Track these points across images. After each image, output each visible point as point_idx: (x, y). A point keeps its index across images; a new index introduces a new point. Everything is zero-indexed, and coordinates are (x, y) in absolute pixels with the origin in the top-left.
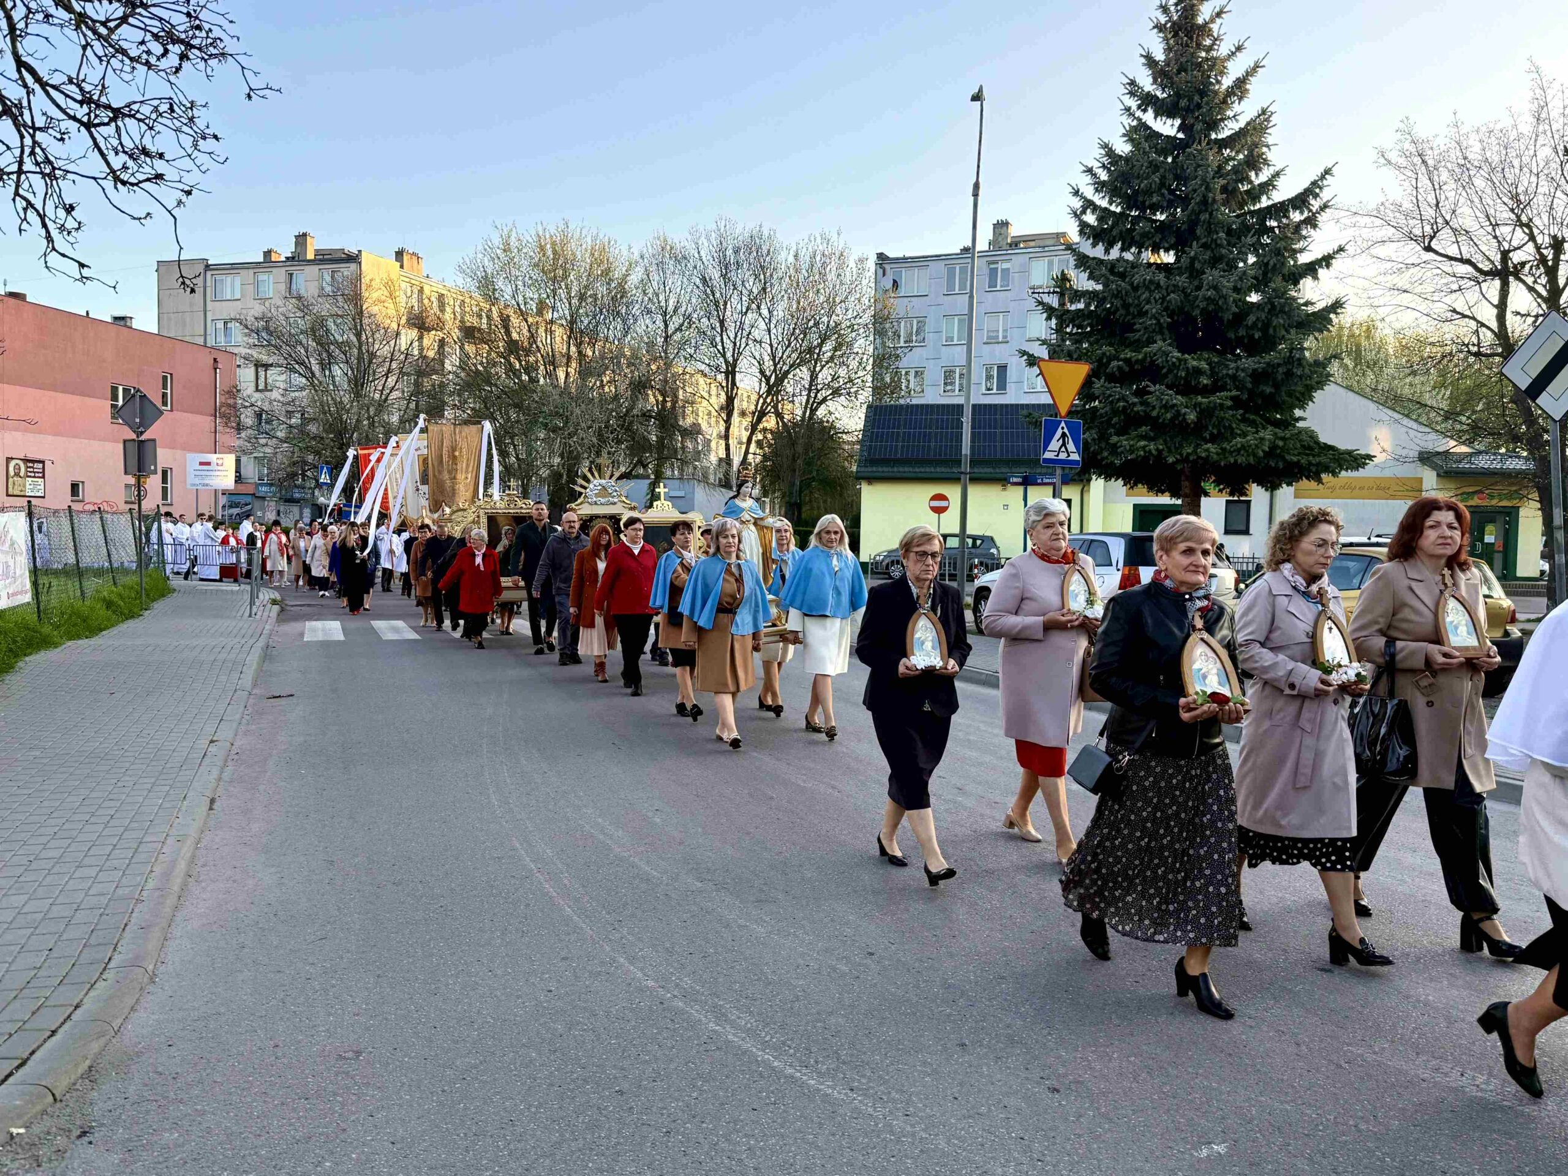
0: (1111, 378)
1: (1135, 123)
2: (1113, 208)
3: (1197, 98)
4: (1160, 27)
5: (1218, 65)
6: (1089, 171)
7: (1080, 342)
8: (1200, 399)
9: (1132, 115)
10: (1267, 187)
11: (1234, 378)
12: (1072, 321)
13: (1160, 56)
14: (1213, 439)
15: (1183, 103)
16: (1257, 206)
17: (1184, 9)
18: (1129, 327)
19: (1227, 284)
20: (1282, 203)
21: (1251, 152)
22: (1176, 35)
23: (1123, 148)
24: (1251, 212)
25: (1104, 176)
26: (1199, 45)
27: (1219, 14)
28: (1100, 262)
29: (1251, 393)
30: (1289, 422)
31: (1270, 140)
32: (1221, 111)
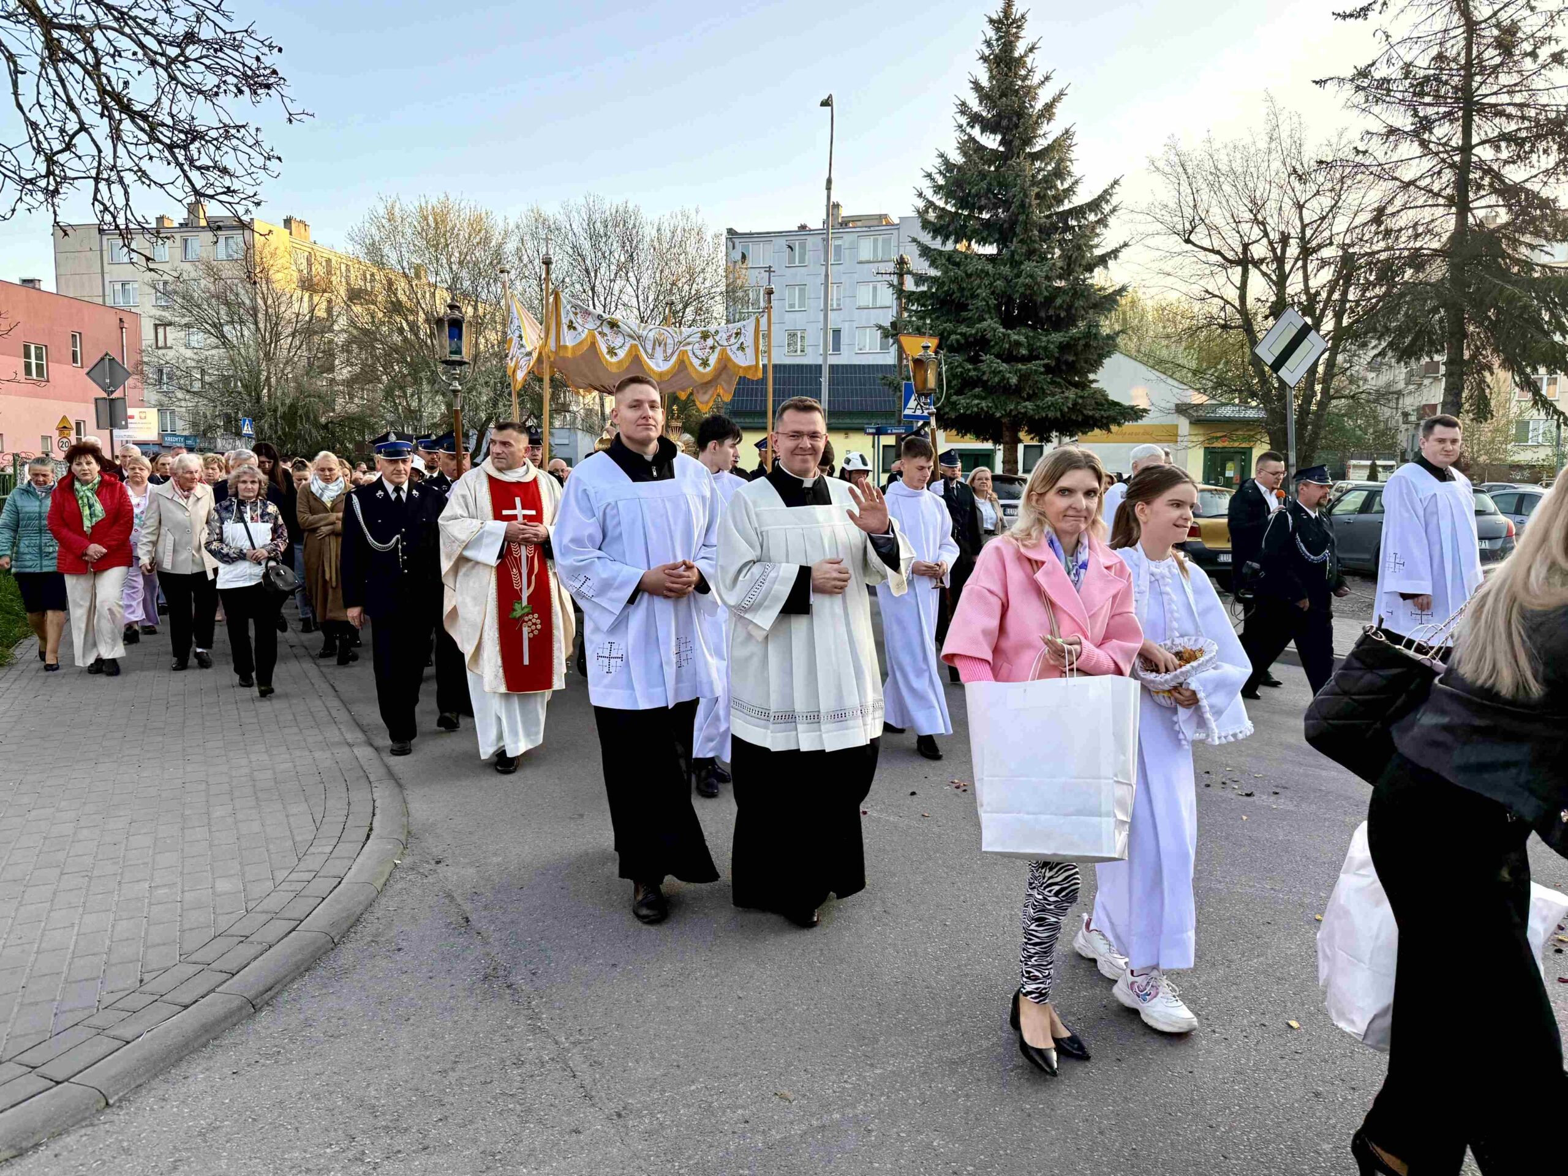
0: (952, 349)
1: (966, 138)
2: (950, 208)
3: (1015, 119)
4: (984, 59)
5: (1030, 92)
6: (929, 176)
7: (923, 318)
8: (1020, 366)
9: (964, 131)
10: (1069, 192)
11: (1046, 348)
12: (918, 300)
13: (985, 82)
14: (1029, 398)
15: (1004, 123)
16: (1061, 209)
17: (1004, 44)
18: (963, 307)
19: (1040, 274)
20: (1081, 207)
21: (1058, 165)
22: (998, 65)
23: (957, 158)
24: (1057, 214)
25: (941, 181)
26: (1016, 74)
27: (1032, 49)
28: (940, 253)
29: (1058, 360)
30: (1084, 385)
31: (1072, 156)
32: (1034, 130)
